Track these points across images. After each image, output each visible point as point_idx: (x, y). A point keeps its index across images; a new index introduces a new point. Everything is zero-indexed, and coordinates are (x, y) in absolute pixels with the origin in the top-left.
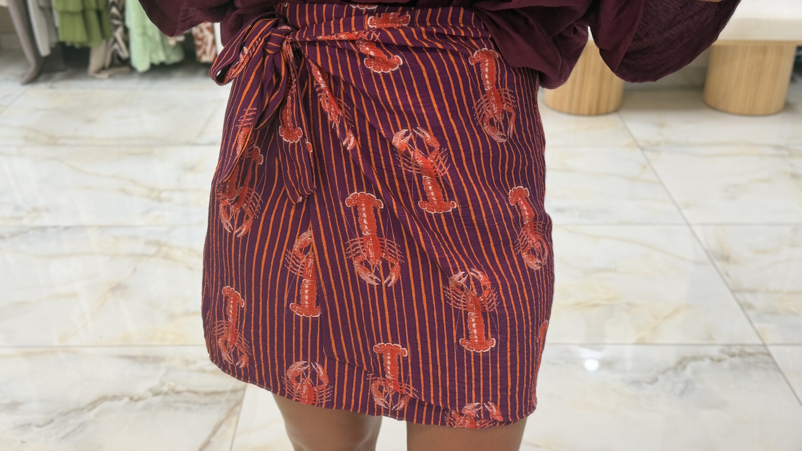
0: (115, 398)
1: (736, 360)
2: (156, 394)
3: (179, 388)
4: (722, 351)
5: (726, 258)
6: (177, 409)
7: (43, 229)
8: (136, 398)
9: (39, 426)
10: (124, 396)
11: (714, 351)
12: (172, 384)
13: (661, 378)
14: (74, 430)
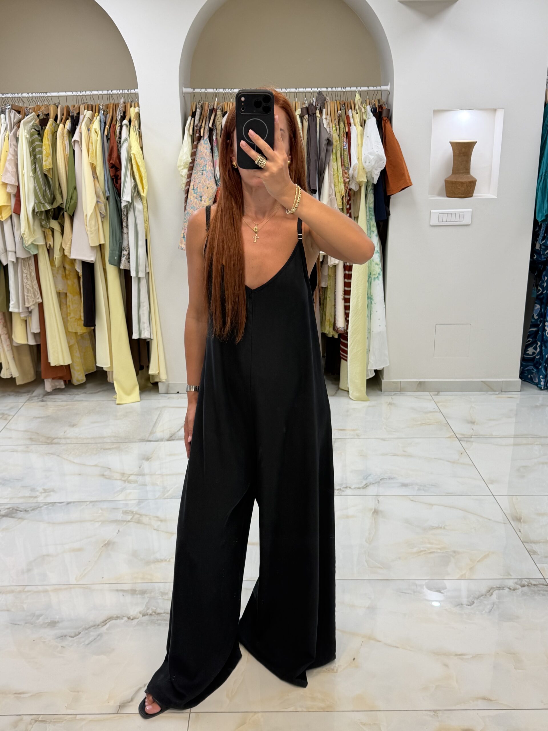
0: (118, 618)
1: (525, 589)
2: (144, 615)
3: (159, 611)
4: (516, 583)
5: (518, 519)
6: (159, 625)
7: (54, 503)
8: (132, 617)
9: (71, 637)
10: (124, 617)
11: (511, 583)
12: (154, 608)
13: (475, 601)
14: (95, 639)
